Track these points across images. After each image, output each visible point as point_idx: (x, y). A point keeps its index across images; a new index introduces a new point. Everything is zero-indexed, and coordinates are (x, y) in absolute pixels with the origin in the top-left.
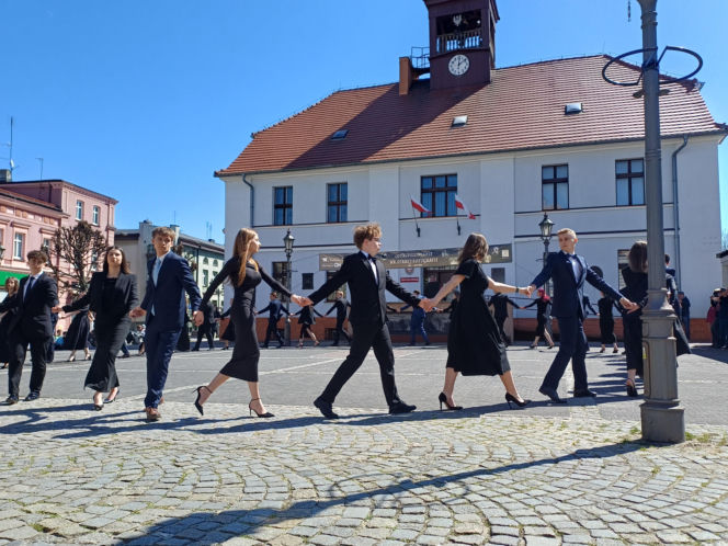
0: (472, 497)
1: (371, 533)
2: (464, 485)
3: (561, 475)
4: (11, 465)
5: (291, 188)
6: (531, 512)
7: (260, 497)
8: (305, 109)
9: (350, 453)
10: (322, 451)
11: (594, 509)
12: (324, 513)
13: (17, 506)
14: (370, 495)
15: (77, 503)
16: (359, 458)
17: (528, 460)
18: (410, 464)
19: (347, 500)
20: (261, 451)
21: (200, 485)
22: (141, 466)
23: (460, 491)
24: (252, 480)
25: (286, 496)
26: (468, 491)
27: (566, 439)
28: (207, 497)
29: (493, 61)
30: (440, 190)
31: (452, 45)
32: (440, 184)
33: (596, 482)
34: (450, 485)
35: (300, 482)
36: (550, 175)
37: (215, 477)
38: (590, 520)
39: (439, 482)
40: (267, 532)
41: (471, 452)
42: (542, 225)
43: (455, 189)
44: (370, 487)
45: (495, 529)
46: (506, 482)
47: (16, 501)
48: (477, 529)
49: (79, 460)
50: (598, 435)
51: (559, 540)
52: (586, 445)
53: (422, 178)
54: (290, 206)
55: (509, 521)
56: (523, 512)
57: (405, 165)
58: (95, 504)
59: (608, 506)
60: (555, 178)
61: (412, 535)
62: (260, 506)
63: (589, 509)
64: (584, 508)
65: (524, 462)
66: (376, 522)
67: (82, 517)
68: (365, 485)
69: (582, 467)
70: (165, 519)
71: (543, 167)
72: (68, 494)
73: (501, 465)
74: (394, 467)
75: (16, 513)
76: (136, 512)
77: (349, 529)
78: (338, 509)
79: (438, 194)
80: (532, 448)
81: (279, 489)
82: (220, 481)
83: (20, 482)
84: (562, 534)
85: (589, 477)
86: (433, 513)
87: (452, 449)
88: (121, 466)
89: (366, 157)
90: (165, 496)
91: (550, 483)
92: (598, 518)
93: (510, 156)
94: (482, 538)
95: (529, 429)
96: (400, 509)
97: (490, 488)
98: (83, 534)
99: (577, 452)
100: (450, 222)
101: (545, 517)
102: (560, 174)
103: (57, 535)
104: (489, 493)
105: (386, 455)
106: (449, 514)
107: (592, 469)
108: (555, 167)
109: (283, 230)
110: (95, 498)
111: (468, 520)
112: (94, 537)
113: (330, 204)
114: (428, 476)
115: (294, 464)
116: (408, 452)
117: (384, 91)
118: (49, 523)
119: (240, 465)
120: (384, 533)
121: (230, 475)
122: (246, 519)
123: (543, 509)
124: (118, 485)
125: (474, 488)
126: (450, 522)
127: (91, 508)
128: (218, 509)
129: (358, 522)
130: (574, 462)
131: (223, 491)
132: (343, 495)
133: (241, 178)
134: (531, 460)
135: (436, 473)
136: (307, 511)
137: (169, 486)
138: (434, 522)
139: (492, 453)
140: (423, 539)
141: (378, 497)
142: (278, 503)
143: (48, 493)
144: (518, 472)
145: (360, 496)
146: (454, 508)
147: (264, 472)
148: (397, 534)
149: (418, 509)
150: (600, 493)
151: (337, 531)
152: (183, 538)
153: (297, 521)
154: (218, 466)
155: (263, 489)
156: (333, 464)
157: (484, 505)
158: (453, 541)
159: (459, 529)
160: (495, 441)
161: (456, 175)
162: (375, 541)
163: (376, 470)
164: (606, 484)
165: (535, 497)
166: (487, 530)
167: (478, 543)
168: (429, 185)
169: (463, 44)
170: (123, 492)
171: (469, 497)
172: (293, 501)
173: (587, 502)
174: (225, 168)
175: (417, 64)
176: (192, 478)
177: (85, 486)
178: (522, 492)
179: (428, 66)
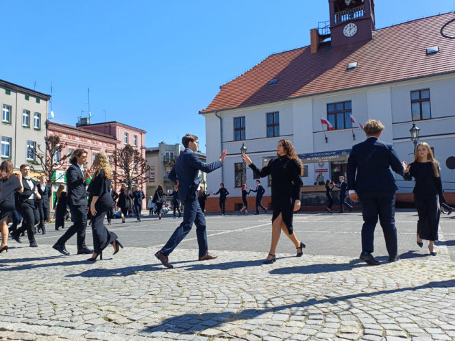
0: (354, 310)
1: (288, 330)
2: (349, 303)
3: (417, 298)
4: (92, 284)
5: (244, 117)
6: (392, 321)
7: (224, 306)
8: (251, 68)
9: (280, 281)
10: (262, 280)
11: (437, 321)
12: (260, 316)
13: (95, 307)
14: (290, 307)
15: (126, 306)
16: (285, 284)
17: (395, 287)
18: (316, 289)
19: (275, 310)
20: (226, 279)
21: (191, 297)
22: (159, 286)
23: (347, 306)
24: (220, 296)
25: (239, 306)
26: (352, 306)
27: (423, 275)
28: (194, 305)
29: (374, 25)
30: (340, 112)
31: (345, 18)
32: (340, 108)
33: (441, 303)
34: (340, 303)
35: (248, 298)
36: (416, 97)
37: (200, 293)
38: (432, 328)
39: (333, 301)
40: (228, 327)
41: (357, 282)
42: (412, 131)
44: (290, 302)
45: (367, 331)
46: (377, 302)
47: (95, 304)
48: (355, 331)
49: (127, 282)
50: (446, 272)
51: (409, 339)
52: (437, 279)
53: (328, 105)
54: (244, 128)
56: (387, 321)
57: (316, 97)
58: (135, 307)
59: (446, 319)
60: (420, 98)
61: (313, 332)
62: (224, 311)
63: (433, 321)
64: (430, 320)
65: (392, 289)
67: (128, 314)
68: (287, 301)
69: (432, 294)
70: (171, 317)
71: (411, 92)
72: (121, 301)
73: (376, 291)
74: (306, 290)
75: (96, 310)
76: (156, 312)
77: (275, 327)
78: (270, 314)
80: (399, 280)
81: (235, 302)
82: (202, 296)
83: (97, 294)
84: (412, 336)
85: (436, 300)
86: (327, 320)
87: (345, 281)
88: (149, 286)
89: (290, 94)
90: (172, 304)
91: (408, 304)
92: (439, 327)
94: (359, 336)
95: (399, 268)
97: (367, 305)
98: (128, 323)
99: (430, 283)
100: (348, 132)
101: (401, 325)
102: (424, 96)
103: (115, 323)
104: (365, 308)
106: (338, 320)
107: (440, 295)
108: (420, 91)
109: (240, 143)
111: (349, 324)
112: (134, 325)
113: (268, 126)
114: (327, 296)
116: (316, 281)
118: (111, 316)
119: (214, 287)
120: (295, 330)
121: (208, 293)
122: (216, 318)
123: (400, 320)
124: (147, 296)
125: (355, 305)
126: (338, 325)
127: (133, 309)
128: (200, 312)
129: (280, 323)
130: (427, 290)
131: (204, 302)
132: (273, 306)
133: (214, 114)
134: (397, 288)
135: (332, 295)
136: (251, 316)
137: (174, 298)
138: (328, 325)
139: (371, 283)
140: (319, 335)
141: (294, 309)
142: (235, 310)
143: (111, 300)
144: (387, 296)
145: (283, 308)
146: (341, 317)
147: (227, 291)
148: (304, 331)
149: (318, 317)
150: (442, 311)
151: (268, 328)
152: (180, 328)
153: (245, 321)
154: (201, 287)
155: (226, 301)
156: (269, 288)
157: (362, 315)
158: (339, 337)
159: (343, 330)
160: (374, 275)
161: (350, 101)
162: (290, 335)
163: (295, 292)
164: (448, 305)
165: (397, 312)
166: (361, 331)
167: (354, 339)
168: (332, 109)
169: (353, 16)
170: (150, 301)
171: (352, 310)
172: (243, 309)
173: (432, 317)
174: (205, 109)
175: (321, 32)
176: (187, 293)
177: (130, 297)
178: (388, 308)
179: (329, 33)
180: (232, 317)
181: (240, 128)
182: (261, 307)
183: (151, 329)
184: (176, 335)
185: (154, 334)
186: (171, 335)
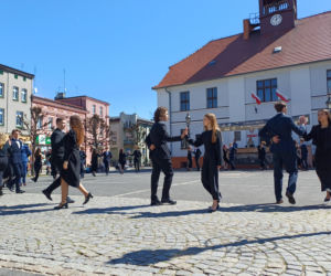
0: (278, 250)
6: (310, 259)
14: (225, 246)
19: (214, 248)
26: (277, 246)
31: (272, 10)
32: (267, 84)
34: (268, 243)
39: (262, 241)
41: (281, 227)
43: (276, 87)
44: (226, 242)
51: (324, 274)
55: (298, 263)
61: (245, 267)
66: (228, 259)
67: (96, 249)
74: (239, 233)
78: (209, 252)
79: (266, 89)
84: (326, 271)
93: (307, 67)
96: (240, 254)
105: (235, 227)
110: (101, 241)
111: (275, 261)
115: (190, 230)
117: (235, 38)
118: (83, 251)
128: (154, 248)
135: (261, 237)
145: (220, 246)
148: (238, 265)
157: (285, 254)
176: (143, 234)
180: (178, 253)
181: (185, 101)
182: (203, 246)
183: (114, 262)
184: (134, 267)
185: (117, 265)
186: (130, 266)
